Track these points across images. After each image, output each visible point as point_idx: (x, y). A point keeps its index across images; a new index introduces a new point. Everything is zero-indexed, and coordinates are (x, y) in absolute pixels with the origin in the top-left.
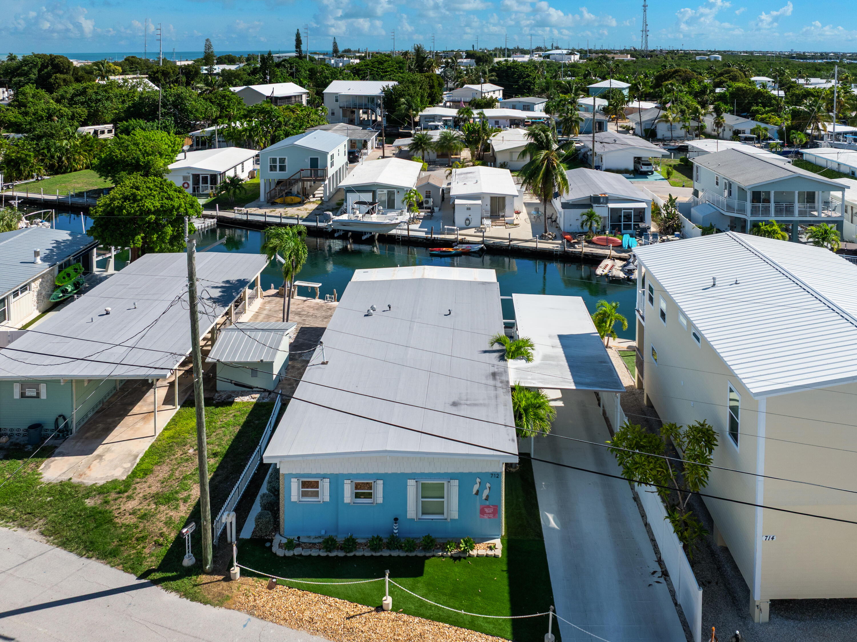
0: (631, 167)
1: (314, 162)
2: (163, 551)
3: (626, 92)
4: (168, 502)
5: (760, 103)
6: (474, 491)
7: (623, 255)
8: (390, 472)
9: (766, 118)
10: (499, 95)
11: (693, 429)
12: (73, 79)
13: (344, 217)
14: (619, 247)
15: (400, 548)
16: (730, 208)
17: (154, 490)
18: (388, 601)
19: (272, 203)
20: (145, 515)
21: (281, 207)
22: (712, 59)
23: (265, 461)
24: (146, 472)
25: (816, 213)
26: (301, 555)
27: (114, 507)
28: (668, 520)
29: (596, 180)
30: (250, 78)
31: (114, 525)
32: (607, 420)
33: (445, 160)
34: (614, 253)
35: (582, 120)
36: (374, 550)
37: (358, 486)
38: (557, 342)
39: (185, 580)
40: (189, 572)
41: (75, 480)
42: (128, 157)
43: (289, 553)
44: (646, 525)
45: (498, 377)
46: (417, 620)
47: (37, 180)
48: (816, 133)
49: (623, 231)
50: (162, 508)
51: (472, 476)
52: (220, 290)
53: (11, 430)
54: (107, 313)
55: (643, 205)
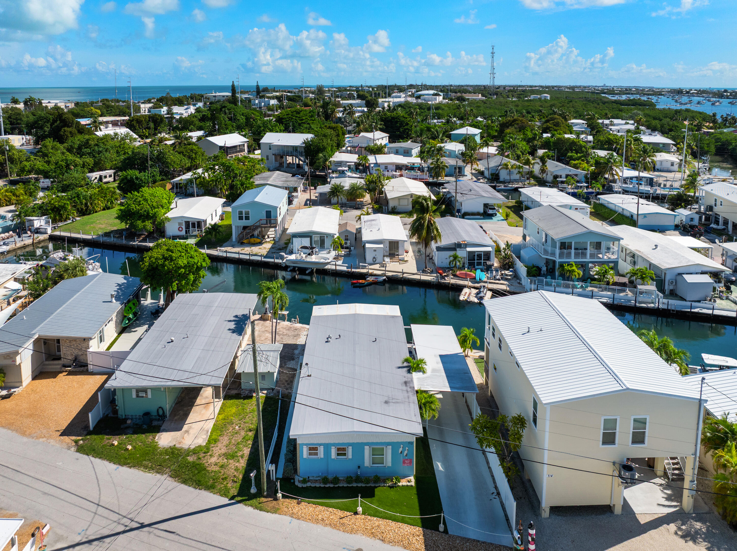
0: (482, 211)
1: (268, 214)
2: (238, 485)
3: (478, 139)
4: (233, 458)
5: (574, 150)
6: (400, 452)
7: (476, 285)
8: (355, 442)
9: (577, 164)
10: (385, 141)
11: (514, 418)
12: (76, 132)
13: (293, 257)
14: (473, 279)
15: (362, 482)
16: (546, 252)
17: (223, 451)
18: (360, 509)
19: (241, 243)
20: (223, 465)
21: (247, 246)
22: (543, 99)
23: (291, 437)
24: (216, 441)
25: (600, 256)
26: (311, 487)
27: (205, 461)
28: (500, 466)
29: (458, 228)
30: (201, 124)
31: (208, 471)
32: (468, 406)
33: (353, 203)
34: (470, 284)
35: (447, 167)
36: (349, 483)
37: (339, 449)
38: (439, 359)
39: (254, 500)
40: (255, 496)
41: (177, 446)
42: (141, 210)
43: (305, 486)
44: (489, 468)
45: (408, 385)
46: (375, 519)
47: (73, 221)
48: (611, 178)
49: (476, 267)
50: (231, 461)
51: (398, 444)
52: (233, 323)
53: (132, 416)
54: (172, 341)
55: (489, 249)
